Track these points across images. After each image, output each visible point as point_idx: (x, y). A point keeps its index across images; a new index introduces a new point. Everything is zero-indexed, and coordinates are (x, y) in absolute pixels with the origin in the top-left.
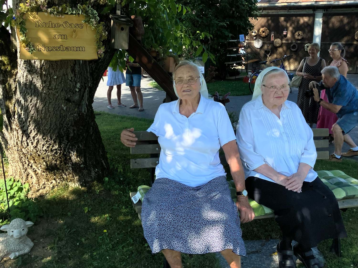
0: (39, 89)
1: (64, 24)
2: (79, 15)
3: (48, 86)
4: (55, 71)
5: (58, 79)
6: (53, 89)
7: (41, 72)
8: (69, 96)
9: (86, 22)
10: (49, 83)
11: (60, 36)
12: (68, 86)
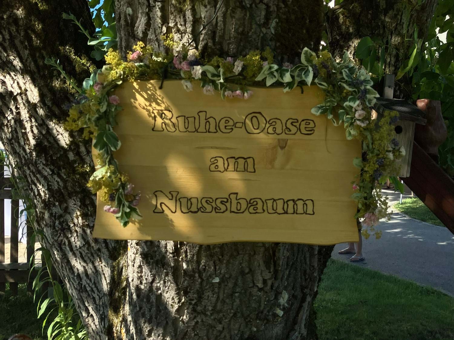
0: (170, 307)
1: (248, 122)
2: (304, 87)
3: (193, 302)
4: (218, 262)
5: (223, 285)
6: (209, 313)
7: (176, 261)
8: (255, 329)
9: (325, 112)
10: (195, 296)
11: (232, 161)
12: (253, 305)
